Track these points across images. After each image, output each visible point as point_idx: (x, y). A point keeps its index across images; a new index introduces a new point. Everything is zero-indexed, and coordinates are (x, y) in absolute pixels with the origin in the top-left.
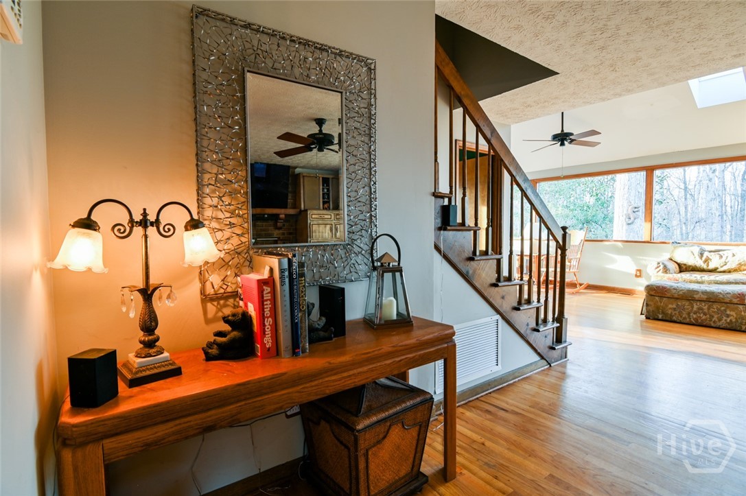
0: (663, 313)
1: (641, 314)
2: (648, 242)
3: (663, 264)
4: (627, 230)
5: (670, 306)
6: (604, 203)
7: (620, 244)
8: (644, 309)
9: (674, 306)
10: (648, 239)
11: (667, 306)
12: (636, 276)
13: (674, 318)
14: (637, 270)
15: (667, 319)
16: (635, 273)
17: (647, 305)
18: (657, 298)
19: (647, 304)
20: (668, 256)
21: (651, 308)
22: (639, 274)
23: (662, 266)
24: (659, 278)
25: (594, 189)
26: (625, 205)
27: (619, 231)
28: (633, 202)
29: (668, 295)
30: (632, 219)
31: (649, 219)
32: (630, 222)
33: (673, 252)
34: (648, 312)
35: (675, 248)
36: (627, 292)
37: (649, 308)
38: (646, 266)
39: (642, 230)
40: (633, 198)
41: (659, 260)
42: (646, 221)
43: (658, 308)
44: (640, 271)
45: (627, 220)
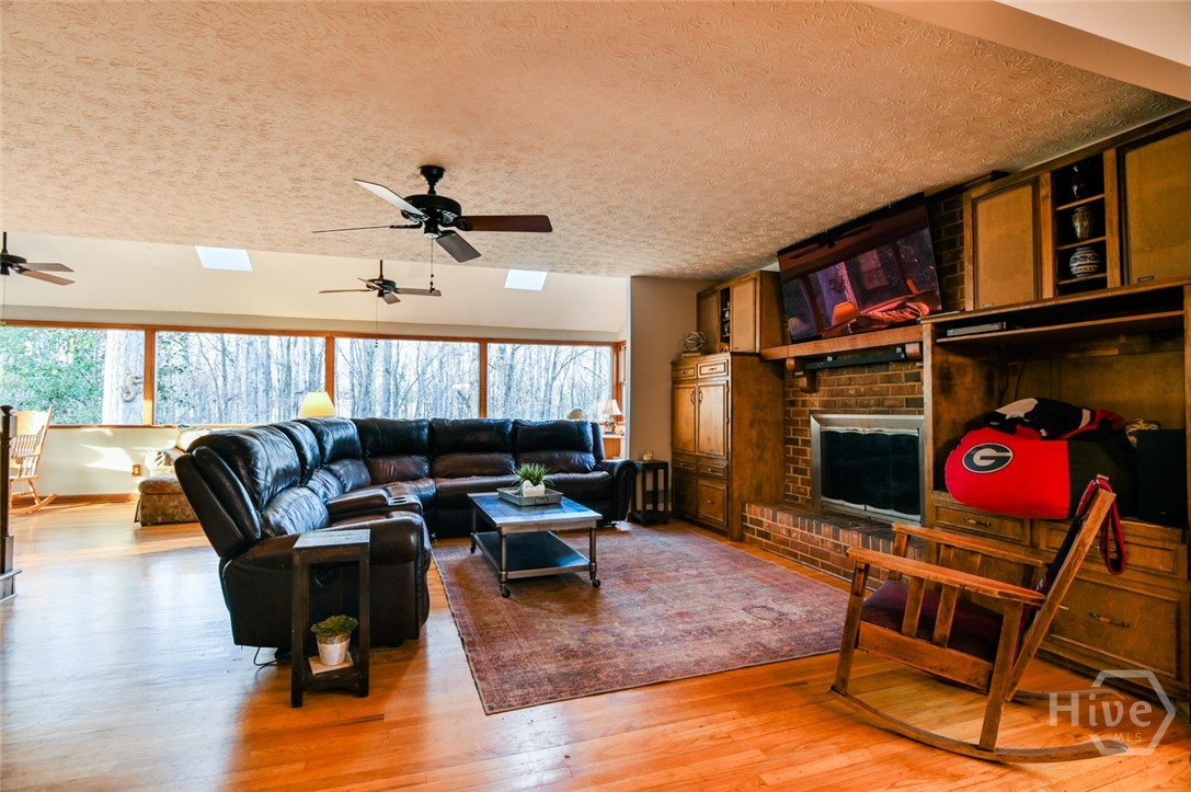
0: (163, 514)
1: (136, 521)
2: (149, 427)
3: (165, 453)
4: (124, 410)
5: (172, 504)
6: (89, 366)
7: (108, 431)
8: (139, 513)
9: (176, 503)
10: (149, 422)
11: (167, 504)
12: (133, 474)
13: (177, 518)
14: (135, 466)
15: (169, 520)
16: (131, 470)
17: (143, 508)
18: (155, 497)
19: (142, 506)
20: (172, 444)
21: (147, 511)
22: (138, 469)
23: (164, 457)
24: (160, 472)
25: (72, 341)
26: (122, 372)
27: (112, 411)
28: (133, 370)
29: (169, 490)
30: (132, 394)
31: (149, 395)
32: (128, 399)
33: (179, 437)
34: (143, 516)
35: (181, 433)
36: (120, 499)
37: (145, 511)
38: (143, 459)
39: (143, 411)
40: (133, 364)
41: (160, 449)
42: (145, 398)
43: (156, 509)
44: (139, 466)
45: (124, 395)
